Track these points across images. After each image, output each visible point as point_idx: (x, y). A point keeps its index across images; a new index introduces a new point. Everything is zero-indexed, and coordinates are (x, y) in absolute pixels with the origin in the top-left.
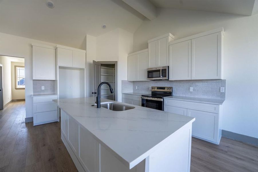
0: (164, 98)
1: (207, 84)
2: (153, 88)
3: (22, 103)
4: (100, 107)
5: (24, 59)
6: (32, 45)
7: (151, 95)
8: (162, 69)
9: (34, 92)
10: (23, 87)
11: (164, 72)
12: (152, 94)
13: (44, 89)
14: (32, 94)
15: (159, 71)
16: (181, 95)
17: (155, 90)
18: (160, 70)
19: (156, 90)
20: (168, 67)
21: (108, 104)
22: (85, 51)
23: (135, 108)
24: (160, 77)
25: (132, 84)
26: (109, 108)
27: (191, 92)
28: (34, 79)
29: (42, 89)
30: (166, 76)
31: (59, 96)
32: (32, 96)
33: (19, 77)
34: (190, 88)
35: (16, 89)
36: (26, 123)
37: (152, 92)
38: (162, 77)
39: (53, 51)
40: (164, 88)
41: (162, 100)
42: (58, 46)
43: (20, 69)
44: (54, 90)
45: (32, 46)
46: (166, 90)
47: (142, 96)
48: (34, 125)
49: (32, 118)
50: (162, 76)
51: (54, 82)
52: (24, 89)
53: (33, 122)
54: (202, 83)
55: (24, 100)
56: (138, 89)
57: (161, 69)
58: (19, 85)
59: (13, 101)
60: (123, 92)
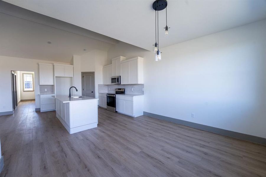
0: (116, 95)
2: (116, 89)
5: (34, 72)
9: (40, 92)
11: (118, 79)
13: (46, 91)
14: (39, 94)
16: (129, 93)
20: (120, 76)
22: (73, 66)
25: (107, 86)
27: (132, 91)
28: (40, 84)
30: (119, 82)
31: (56, 94)
34: (132, 89)
35: (24, 91)
36: (36, 111)
37: (116, 92)
39: (52, 67)
40: (120, 89)
41: (114, 96)
42: (55, 64)
43: (27, 75)
44: (53, 92)
46: (121, 90)
47: (107, 94)
49: (40, 108)
50: (117, 82)
51: (53, 86)
53: (40, 111)
54: (136, 86)
56: (110, 90)
57: (116, 77)
58: (26, 88)
59: (22, 101)
60: (99, 92)
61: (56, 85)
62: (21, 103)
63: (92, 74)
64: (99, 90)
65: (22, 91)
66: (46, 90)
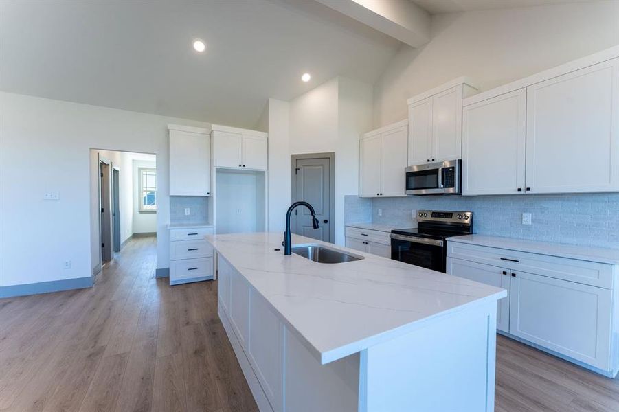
0: (447, 239)
1: (577, 204)
2: (421, 214)
3: (151, 240)
4: (291, 254)
5: (155, 155)
6: (169, 128)
7: (416, 232)
8: (443, 169)
9: (171, 220)
10: (154, 208)
11: (450, 175)
12: (418, 228)
13: (189, 214)
14: (169, 223)
15: (435, 172)
16: (497, 234)
17: (425, 219)
18: (438, 169)
19: (429, 218)
20: (460, 162)
21: (310, 248)
22: (266, 133)
23: (364, 258)
24: (437, 187)
25: (369, 204)
26: (310, 257)
27: (527, 227)
28: (172, 194)
29: (186, 214)
30: (453, 186)
31: (215, 228)
32: (168, 228)
33: (145, 189)
34: (524, 214)
35: (141, 212)
36: (157, 279)
37: (420, 224)
38: (442, 186)
41: (442, 243)
42: (214, 127)
43: (148, 173)
44: (206, 219)
45: (168, 130)
47: (393, 232)
48: (171, 284)
49: (168, 269)
50: (443, 184)
51: (206, 199)
52: (154, 212)
53: (168, 278)
54: (560, 202)
55: (154, 235)
56: (384, 216)
57: (440, 167)
58: (145, 204)
59: (136, 236)
60: (348, 224)
61: (217, 196)
62: (132, 243)
63: (327, 160)
64: (346, 217)
65: (137, 210)
66: (187, 212)
